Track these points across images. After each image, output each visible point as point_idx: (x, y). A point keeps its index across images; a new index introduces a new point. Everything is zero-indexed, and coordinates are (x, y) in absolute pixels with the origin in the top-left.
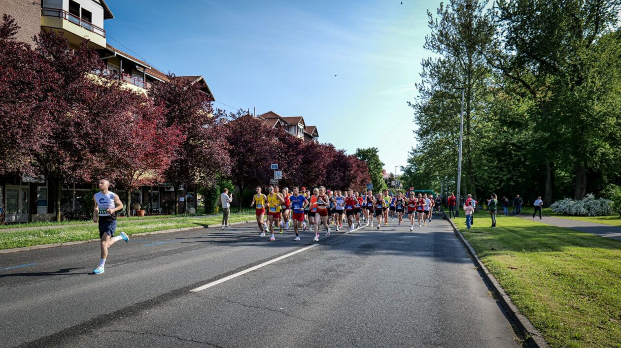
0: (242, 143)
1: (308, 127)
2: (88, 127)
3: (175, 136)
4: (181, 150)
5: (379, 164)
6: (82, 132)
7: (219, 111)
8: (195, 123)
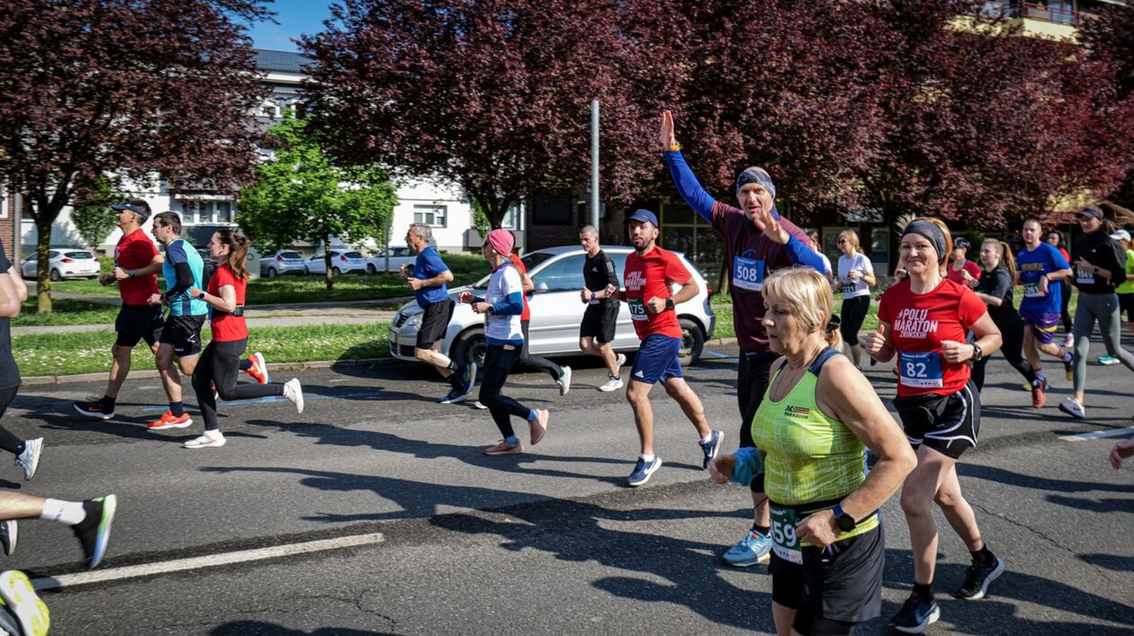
2: (948, 121)
6: (938, 131)
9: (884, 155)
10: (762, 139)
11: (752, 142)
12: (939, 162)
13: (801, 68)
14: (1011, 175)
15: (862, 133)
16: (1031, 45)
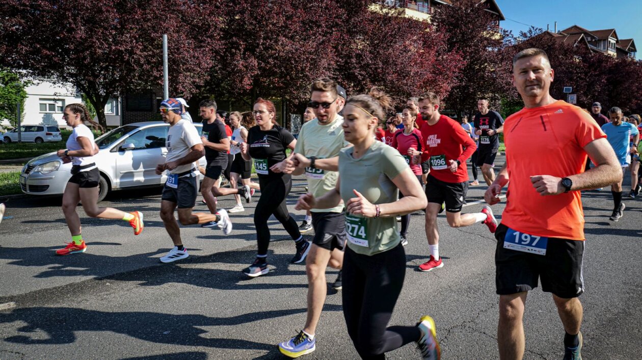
1: (621, 41)
2: (368, 58)
3: (456, 61)
4: (460, 76)
6: (363, 63)
7: (504, 31)
8: (478, 47)
9: (336, 75)
10: (268, 63)
11: (263, 65)
12: (363, 80)
13: (290, 24)
14: (398, 88)
15: (324, 62)
16: (408, 22)
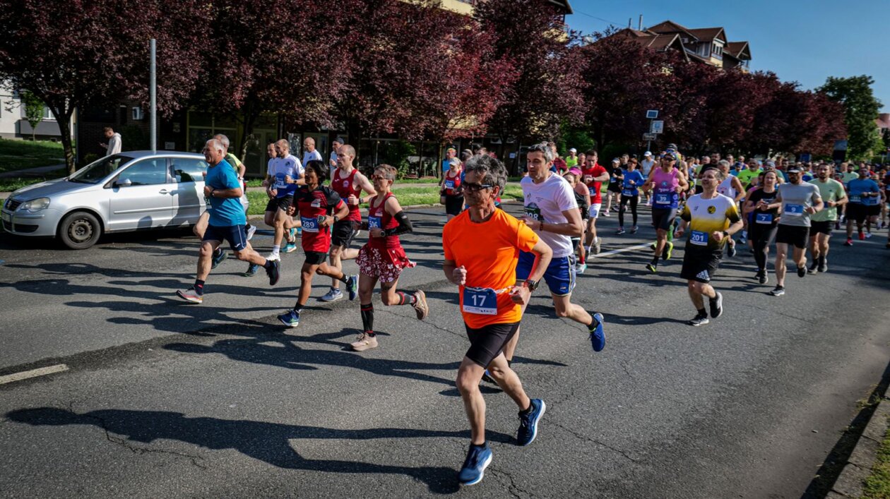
0: (607, 78)
1: (731, 44)
2: (393, 67)
3: (506, 71)
4: (511, 92)
5: (870, 106)
6: (386, 73)
7: (572, 32)
8: (535, 53)
9: (350, 87)
10: (268, 71)
11: (260, 74)
14: (429, 105)
15: (338, 71)
16: (447, 15)
